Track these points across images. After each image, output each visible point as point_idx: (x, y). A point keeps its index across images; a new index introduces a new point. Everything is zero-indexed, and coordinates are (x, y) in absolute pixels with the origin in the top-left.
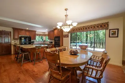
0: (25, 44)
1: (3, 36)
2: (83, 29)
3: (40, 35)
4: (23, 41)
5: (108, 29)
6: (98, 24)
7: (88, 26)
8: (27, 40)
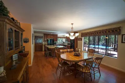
0: (51, 45)
1: (39, 39)
2: (94, 33)
3: (60, 37)
4: (49, 42)
5: (120, 34)
6: (109, 29)
7: (99, 31)
8: (52, 42)
